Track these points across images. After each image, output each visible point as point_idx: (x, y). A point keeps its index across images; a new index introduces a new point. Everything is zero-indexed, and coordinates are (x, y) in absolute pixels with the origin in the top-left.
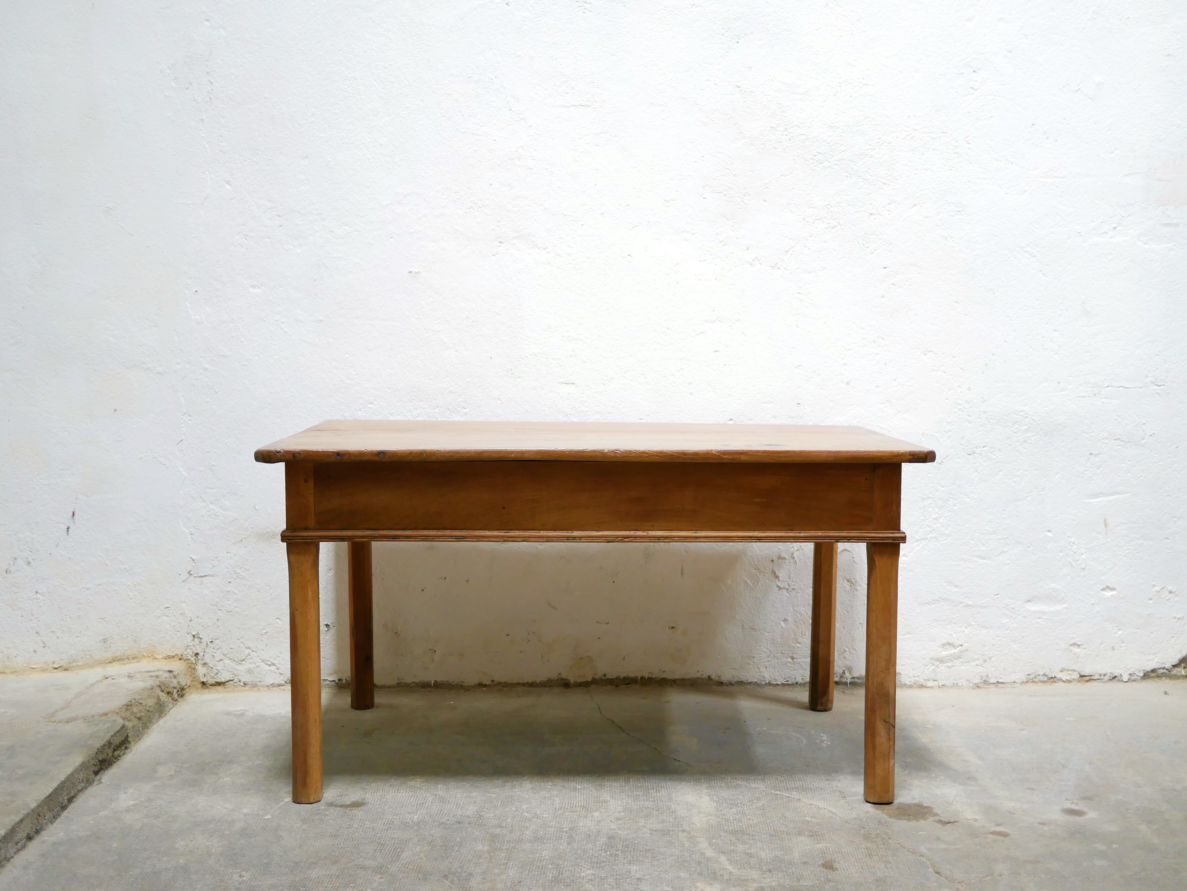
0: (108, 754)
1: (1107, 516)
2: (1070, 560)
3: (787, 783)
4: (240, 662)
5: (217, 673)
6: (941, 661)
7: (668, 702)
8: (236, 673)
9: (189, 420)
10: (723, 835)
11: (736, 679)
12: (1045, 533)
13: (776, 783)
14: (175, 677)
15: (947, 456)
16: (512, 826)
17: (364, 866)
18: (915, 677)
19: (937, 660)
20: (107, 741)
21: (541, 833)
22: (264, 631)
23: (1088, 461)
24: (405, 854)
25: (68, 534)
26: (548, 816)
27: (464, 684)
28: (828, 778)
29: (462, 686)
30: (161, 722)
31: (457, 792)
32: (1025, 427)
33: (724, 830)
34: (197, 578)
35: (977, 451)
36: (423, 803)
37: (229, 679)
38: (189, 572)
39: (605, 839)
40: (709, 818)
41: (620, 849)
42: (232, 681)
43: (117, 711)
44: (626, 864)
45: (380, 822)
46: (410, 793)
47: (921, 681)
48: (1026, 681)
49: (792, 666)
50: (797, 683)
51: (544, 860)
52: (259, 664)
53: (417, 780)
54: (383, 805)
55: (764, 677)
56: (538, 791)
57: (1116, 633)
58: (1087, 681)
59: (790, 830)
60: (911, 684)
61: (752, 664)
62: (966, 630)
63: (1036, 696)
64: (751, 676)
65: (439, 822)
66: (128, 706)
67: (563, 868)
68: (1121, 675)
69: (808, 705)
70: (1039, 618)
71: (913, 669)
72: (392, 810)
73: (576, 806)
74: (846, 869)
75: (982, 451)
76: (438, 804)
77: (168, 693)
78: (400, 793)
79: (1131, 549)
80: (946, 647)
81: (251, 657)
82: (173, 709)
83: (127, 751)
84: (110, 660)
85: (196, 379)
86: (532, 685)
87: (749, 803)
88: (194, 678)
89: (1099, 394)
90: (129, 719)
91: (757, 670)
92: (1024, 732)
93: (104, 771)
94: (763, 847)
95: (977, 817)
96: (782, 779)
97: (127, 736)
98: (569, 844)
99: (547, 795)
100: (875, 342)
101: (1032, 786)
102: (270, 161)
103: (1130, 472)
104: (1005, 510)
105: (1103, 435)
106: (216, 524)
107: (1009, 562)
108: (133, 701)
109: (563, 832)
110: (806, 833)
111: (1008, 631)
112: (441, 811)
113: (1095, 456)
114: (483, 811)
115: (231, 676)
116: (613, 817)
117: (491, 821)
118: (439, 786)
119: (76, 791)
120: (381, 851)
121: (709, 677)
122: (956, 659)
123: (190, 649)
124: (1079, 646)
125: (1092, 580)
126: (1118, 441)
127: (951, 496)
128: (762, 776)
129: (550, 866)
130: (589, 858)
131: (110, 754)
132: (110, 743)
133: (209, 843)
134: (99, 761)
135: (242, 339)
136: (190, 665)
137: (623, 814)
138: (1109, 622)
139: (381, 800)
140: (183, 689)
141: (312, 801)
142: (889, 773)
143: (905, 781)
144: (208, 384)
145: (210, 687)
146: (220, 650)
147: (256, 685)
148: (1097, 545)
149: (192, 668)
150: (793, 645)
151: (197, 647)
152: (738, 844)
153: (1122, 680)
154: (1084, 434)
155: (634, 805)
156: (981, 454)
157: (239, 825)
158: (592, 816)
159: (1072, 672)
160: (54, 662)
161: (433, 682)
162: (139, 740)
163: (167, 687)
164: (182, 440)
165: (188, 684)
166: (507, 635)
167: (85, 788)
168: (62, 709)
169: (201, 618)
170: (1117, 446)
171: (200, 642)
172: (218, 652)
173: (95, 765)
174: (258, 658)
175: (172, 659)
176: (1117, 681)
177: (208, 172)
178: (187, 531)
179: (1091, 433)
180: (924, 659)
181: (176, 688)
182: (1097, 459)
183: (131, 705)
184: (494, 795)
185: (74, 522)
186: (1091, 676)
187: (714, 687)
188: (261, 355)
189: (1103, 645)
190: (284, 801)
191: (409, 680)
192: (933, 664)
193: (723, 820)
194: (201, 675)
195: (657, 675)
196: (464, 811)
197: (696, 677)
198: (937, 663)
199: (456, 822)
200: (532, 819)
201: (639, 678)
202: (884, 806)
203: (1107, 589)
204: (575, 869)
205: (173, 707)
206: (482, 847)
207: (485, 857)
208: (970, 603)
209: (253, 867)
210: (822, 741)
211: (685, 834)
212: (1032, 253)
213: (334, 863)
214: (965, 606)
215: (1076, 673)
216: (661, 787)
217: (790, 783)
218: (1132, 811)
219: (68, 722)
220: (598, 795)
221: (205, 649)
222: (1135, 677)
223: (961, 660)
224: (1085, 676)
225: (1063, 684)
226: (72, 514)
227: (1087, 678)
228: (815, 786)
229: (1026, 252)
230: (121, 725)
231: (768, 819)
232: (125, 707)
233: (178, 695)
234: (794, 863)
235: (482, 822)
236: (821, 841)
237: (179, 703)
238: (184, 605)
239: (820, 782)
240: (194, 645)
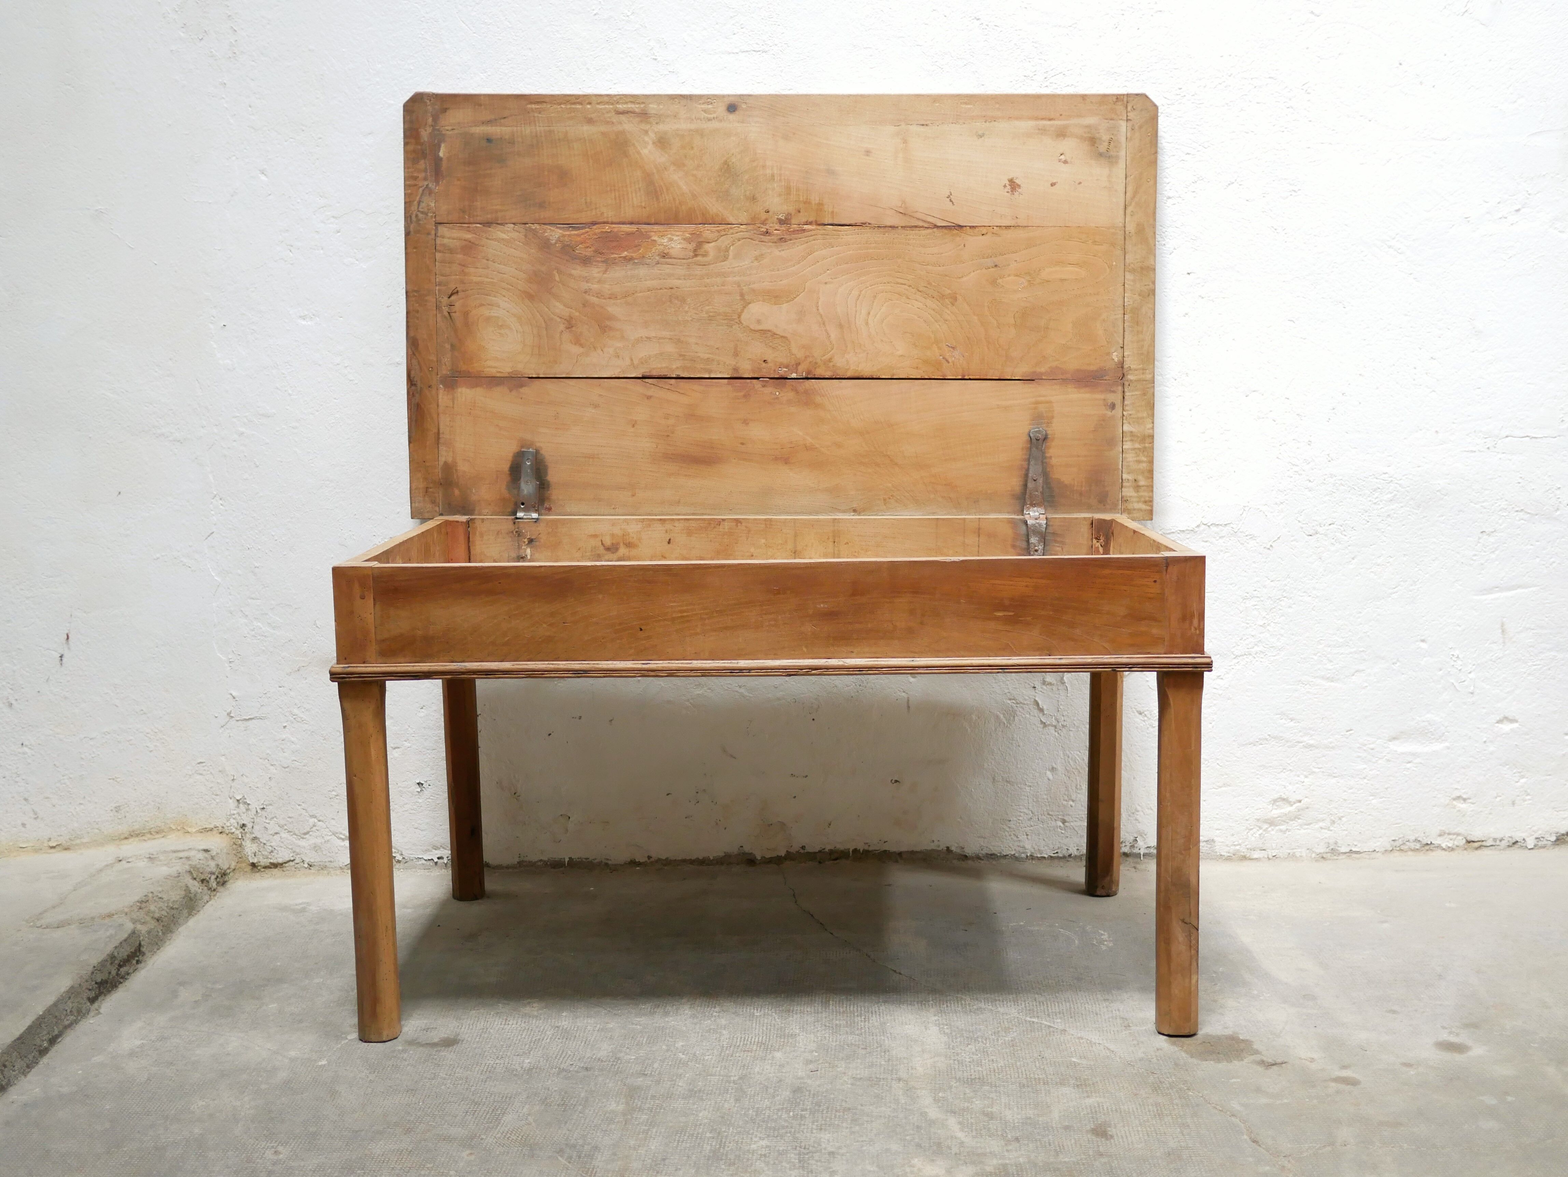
0: (110, 973)
1: (1504, 619)
2: (1452, 681)
3: (1049, 1005)
4: (302, 836)
5: (272, 852)
6: (1272, 823)
7: (890, 885)
8: (298, 851)
9: (221, 505)
10: (955, 1085)
11: (984, 852)
12: (1418, 643)
13: (1033, 1005)
14: (213, 858)
15: (1279, 538)
16: (659, 1073)
17: (449, 1136)
18: (1235, 845)
19: (1265, 821)
20: (108, 955)
21: (700, 1083)
22: (334, 793)
23: (1479, 542)
24: (508, 1118)
25: (61, 664)
26: (712, 1059)
27: (610, 862)
28: (1107, 997)
29: (606, 864)
30: (191, 922)
31: (587, 1023)
32: (1389, 496)
33: (956, 1078)
34: (240, 722)
35: (1320, 529)
36: (539, 1039)
37: (288, 859)
38: (229, 714)
39: (788, 1093)
40: (936, 1059)
41: (808, 1108)
42: (292, 861)
43: (126, 910)
44: (814, 1131)
45: (477, 1069)
46: (523, 1025)
47: (1243, 850)
48: (1391, 849)
49: (1063, 832)
50: (1070, 856)
51: (701, 1125)
52: (329, 838)
53: (535, 1005)
54: (484, 1042)
55: (1024, 847)
56: (700, 1021)
57: (1517, 782)
58: (1477, 849)
59: (1049, 1077)
60: (1229, 855)
61: (1008, 830)
62: (1306, 780)
63: (1403, 871)
64: (1007, 846)
65: (559, 1068)
66: (143, 903)
67: (727, 1136)
68: (1524, 839)
69: (1084, 887)
70: (1409, 762)
71: (1233, 835)
72: (495, 1051)
73: (751, 1042)
74: (1125, 1138)
75: (1328, 530)
76: (560, 1041)
77: (203, 881)
78: (509, 1024)
79: (1539, 665)
80: (1277, 804)
81: (318, 828)
82: (210, 903)
83: (139, 966)
84: (126, 836)
85: (229, 448)
86: (702, 862)
87: (993, 1037)
88: (240, 858)
89: (1495, 447)
90: (143, 921)
91: (1015, 838)
92: (1386, 925)
93: (105, 996)
94: (1009, 1104)
95: (1315, 1056)
96: (1042, 999)
97: (140, 944)
98: (737, 1100)
99: (712, 1027)
100: (1175, 380)
101: (1395, 1008)
102: (320, 140)
103: (1538, 557)
104: (1360, 613)
105: (1500, 505)
106: (264, 648)
107: (1366, 684)
108: (150, 895)
109: (730, 1083)
110: (1072, 1082)
111: (1365, 781)
112: (563, 1052)
113: (1489, 535)
114: (621, 1052)
115: (291, 855)
116: (802, 1058)
117: (631, 1067)
118: (564, 1014)
119: (61, 1027)
120: (474, 1113)
121: (948, 848)
122: (1292, 820)
123: (234, 819)
124: (1465, 800)
125: (1484, 708)
126: (1521, 514)
127: (1285, 594)
128: (1014, 996)
129: (708, 1135)
130: (763, 1122)
131: (114, 972)
132: (112, 957)
133: (238, 1103)
134: (96, 983)
135: (291, 392)
136: (234, 840)
137: (817, 1054)
138: (1508, 766)
139: (481, 1036)
140: (224, 874)
141: (384, 1039)
142: (1190, 993)
143: (1215, 1001)
144: (246, 454)
145: (263, 870)
146: (275, 819)
147: (326, 867)
148: (1491, 660)
149: (237, 846)
150: (1065, 803)
151: (244, 816)
152: (974, 1100)
153: (1526, 847)
154: (1472, 504)
155: (833, 1041)
156: (1326, 535)
157: (282, 1075)
158: (773, 1057)
159: (1455, 836)
160: (50, 840)
161: (567, 860)
162: (158, 949)
163: (201, 873)
164: (213, 533)
165: (233, 867)
166: (668, 795)
167: (76, 1022)
168: (54, 907)
169: (247, 777)
170: (1519, 520)
171: (248, 810)
172: (272, 822)
173: (90, 990)
174: (327, 830)
175: (209, 832)
176: (1519, 848)
177: (234, 158)
178: (224, 658)
179: (1483, 502)
180: (1247, 820)
181: (214, 874)
182: (1492, 539)
183: (148, 901)
184: (639, 1027)
185: (69, 649)
186: (1483, 841)
187: (955, 862)
188: (317, 413)
189: (1498, 799)
190: (347, 1039)
191: (534, 857)
192: (1260, 828)
193: (956, 1062)
194: (249, 853)
195: (876, 846)
196: (594, 1052)
197: (929, 848)
198: (1265, 826)
199: (583, 1067)
200: (689, 1063)
201: (851, 851)
202: (1183, 1039)
203: (1505, 721)
204: (743, 1139)
205: (210, 899)
206: (615, 1106)
207: (618, 1122)
208: (1311, 742)
209: (294, 1139)
210: (1101, 942)
211: (901, 1084)
212: (1399, 249)
213: (408, 1131)
214: (1305, 747)
215: (1460, 838)
216: (872, 1014)
217: (1053, 1005)
218: (1536, 1045)
219: (58, 927)
220: (783, 1025)
221: (253, 818)
222: (1545, 842)
223: (1299, 821)
224: (1474, 842)
225: (1443, 853)
226: (66, 637)
227: (1476, 845)
228: (1087, 1009)
229: (1390, 247)
230: (130, 931)
231: (1019, 1061)
232: (138, 904)
233: (218, 883)
234: (1052, 1128)
235: (619, 1068)
236: (1091, 1093)
237: (218, 894)
238: (223, 758)
239: (1095, 1004)
240: (239, 814)
